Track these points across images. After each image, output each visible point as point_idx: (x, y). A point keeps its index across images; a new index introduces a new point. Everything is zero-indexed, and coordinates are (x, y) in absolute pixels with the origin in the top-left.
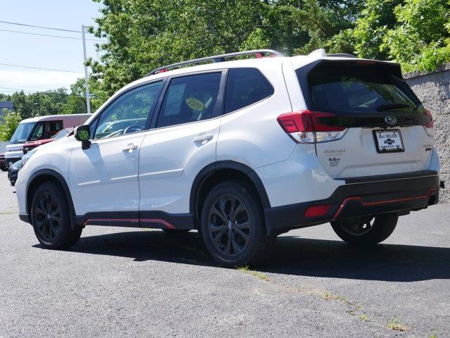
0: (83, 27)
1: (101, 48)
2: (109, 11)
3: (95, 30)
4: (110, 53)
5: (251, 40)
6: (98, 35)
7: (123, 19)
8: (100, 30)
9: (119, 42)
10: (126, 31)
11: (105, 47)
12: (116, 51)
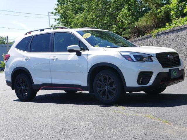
0: (49, 13)
1: (57, 20)
2: (60, 5)
3: (54, 13)
4: (60, 22)
5: (123, 12)
6: (55, 15)
7: (66, 7)
8: (56, 13)
9: (64, 17)
10: (67, 12)
11: (58, 19)
12: (63, 21)
